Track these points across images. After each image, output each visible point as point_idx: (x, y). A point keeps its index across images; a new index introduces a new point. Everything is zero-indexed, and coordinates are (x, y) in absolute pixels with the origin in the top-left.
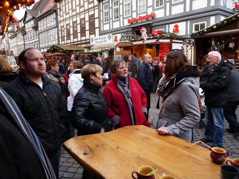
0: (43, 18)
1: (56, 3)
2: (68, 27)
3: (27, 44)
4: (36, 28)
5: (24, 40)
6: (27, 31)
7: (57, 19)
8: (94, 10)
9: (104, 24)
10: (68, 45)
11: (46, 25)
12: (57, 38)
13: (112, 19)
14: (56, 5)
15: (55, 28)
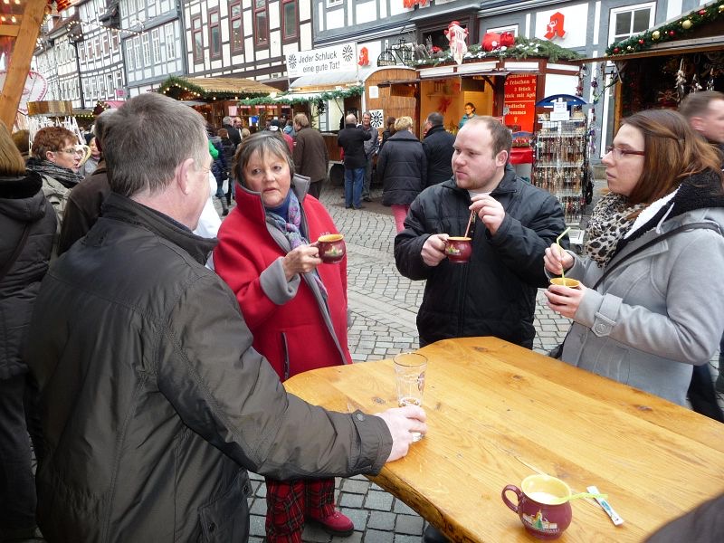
2: (215, 18)
3: (86, 72)
4: (113, 21)
5: (78, 58)
6: (86, 29)
9: (327, 10)
10: (214, 75)
11: (146, 10)
12: (179, 54)
15: (173, 20)
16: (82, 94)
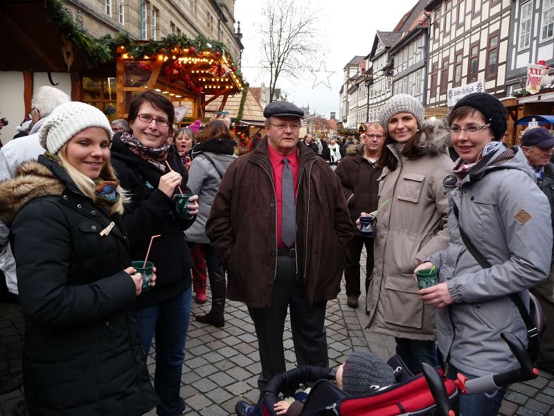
0: (403, 48)
1: (428, 13)
3: (372, 104)
4: (388, 70)
5: (369, 95)
6: (375, 77)
7: (426, 47)
8: (501, 20)
9: (518, 53)
10: (441, 105)
11: (408, 61)
12: (422, 91)
13: (537, 38)
14: (429, 17)
15: (421, 68)
16: (368, 118)
